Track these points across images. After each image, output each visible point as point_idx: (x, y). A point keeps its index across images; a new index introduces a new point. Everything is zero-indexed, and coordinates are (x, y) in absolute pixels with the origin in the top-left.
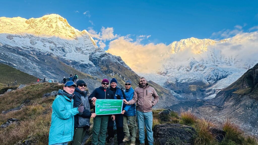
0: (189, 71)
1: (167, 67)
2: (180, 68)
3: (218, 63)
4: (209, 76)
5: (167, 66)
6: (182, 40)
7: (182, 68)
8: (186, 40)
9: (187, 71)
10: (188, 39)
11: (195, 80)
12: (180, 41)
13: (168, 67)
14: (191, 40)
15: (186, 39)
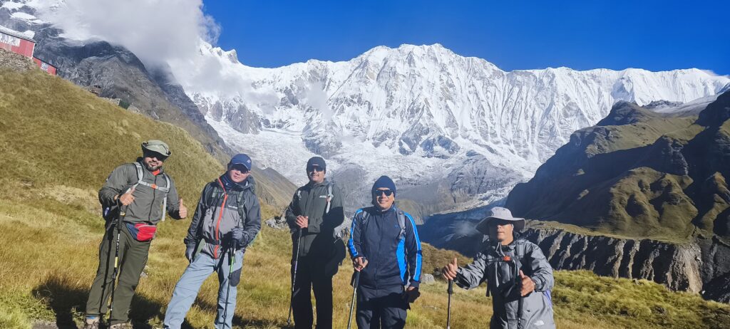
0: (408, 154)
1: (341, 131)
2: (382, 139)
3: (495, 139)
4: (458, 178)
5: (342, 127)
6: (407, 48)
7: (389, 141)
8: (417, 50)
9: (401, 152)
10: (426, 47)
11: (415, 184)
12: (400, 48)
13: (344, 129)
14: (434, 54)
15: (419, 45)
